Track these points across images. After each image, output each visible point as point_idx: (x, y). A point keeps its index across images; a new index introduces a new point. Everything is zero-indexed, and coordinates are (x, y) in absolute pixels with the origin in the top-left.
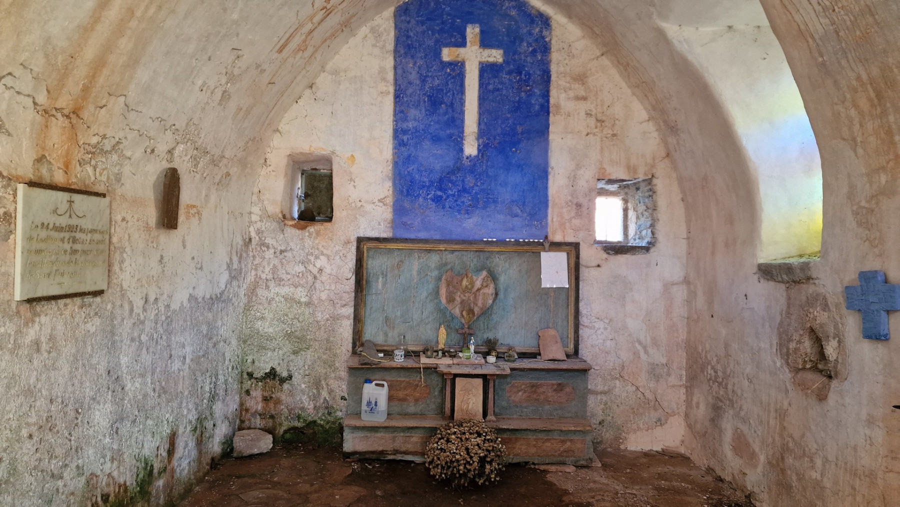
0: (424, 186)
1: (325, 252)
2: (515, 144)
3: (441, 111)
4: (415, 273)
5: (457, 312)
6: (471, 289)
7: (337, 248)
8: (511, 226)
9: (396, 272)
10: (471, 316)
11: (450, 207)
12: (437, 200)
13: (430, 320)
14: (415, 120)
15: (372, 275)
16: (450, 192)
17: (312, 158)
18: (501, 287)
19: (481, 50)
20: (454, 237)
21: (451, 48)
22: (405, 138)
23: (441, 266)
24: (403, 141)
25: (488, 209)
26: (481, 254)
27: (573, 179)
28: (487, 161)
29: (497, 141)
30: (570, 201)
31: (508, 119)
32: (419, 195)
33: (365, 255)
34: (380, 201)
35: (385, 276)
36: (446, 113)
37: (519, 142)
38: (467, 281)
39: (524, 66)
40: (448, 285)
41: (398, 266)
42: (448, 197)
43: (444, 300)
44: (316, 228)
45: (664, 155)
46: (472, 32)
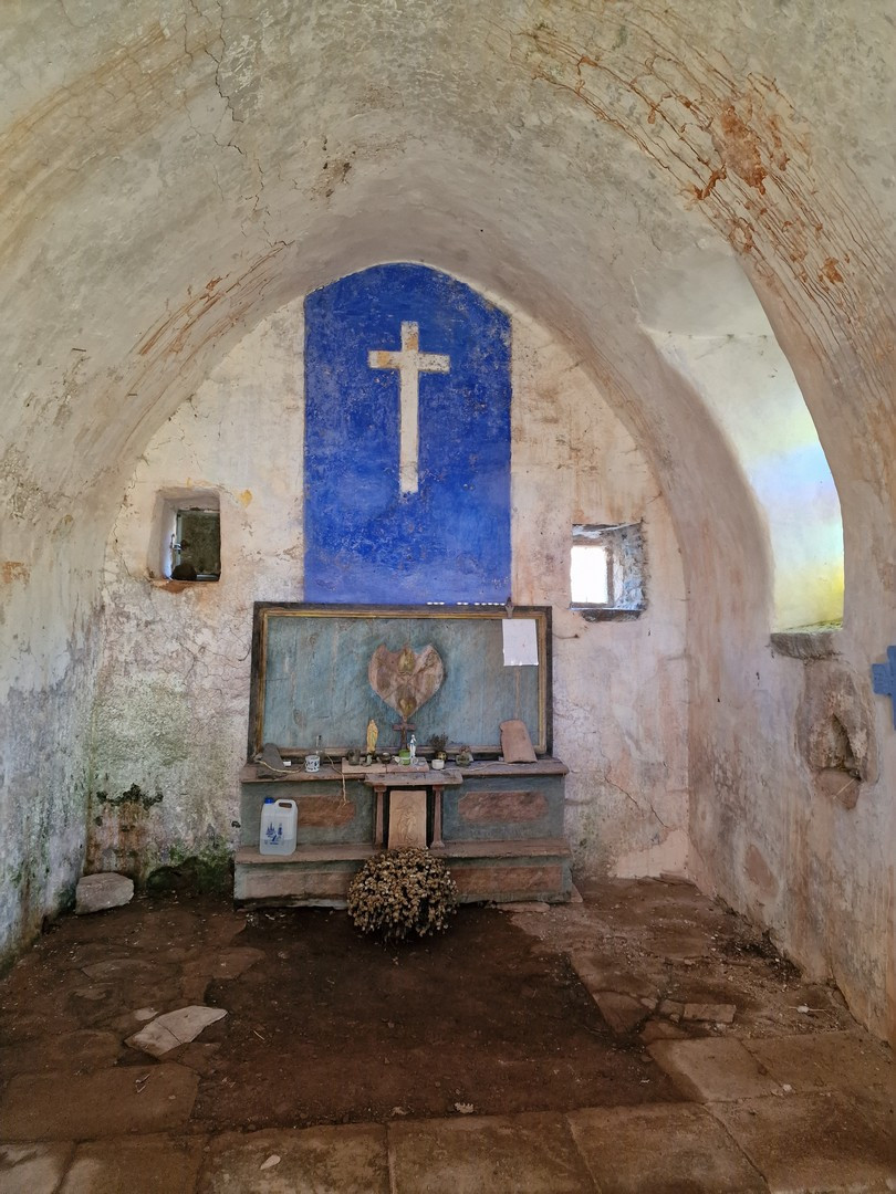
0: (347, 533)
1: (209, 622)
2: (467, 478)
3: (369, 433)
4: (334, 649)
5: (392, 701)
6: (411, 670)
7: (226, 617)
8: (463, 584)
9: (309, 648)
10: (411, 706)
11: (382, 561)
12: (365, 551)
13: (356, 713)
14: (334, 445)
15: (275, 653)
16: (382, 540)
17: (191, 495)
18: (451, 666)
19: (421, 355)
20: (388, 600)
21: (382, 352)
22: (321, 468)
23: (371, 640)
24: (317, 472)
25: (433, 563)
26: (425, 622)
27: (542, 524)
28: (432, 499)
29: (443, 475)
30: (539, 553)
31: (457, 446)
32: (340, 545)
33: (266, 626)
34: (286, 552)
35: (293, 654)
36: (376, 436)
37: (473, 475)
38: (407, 659)
39: (477, 377)
40: (380, 665)
41: (313, 640)
42: (379, 547)
43: (374, 686)
44: (196, 590)
45: (656, 494)
46: (409, 331)
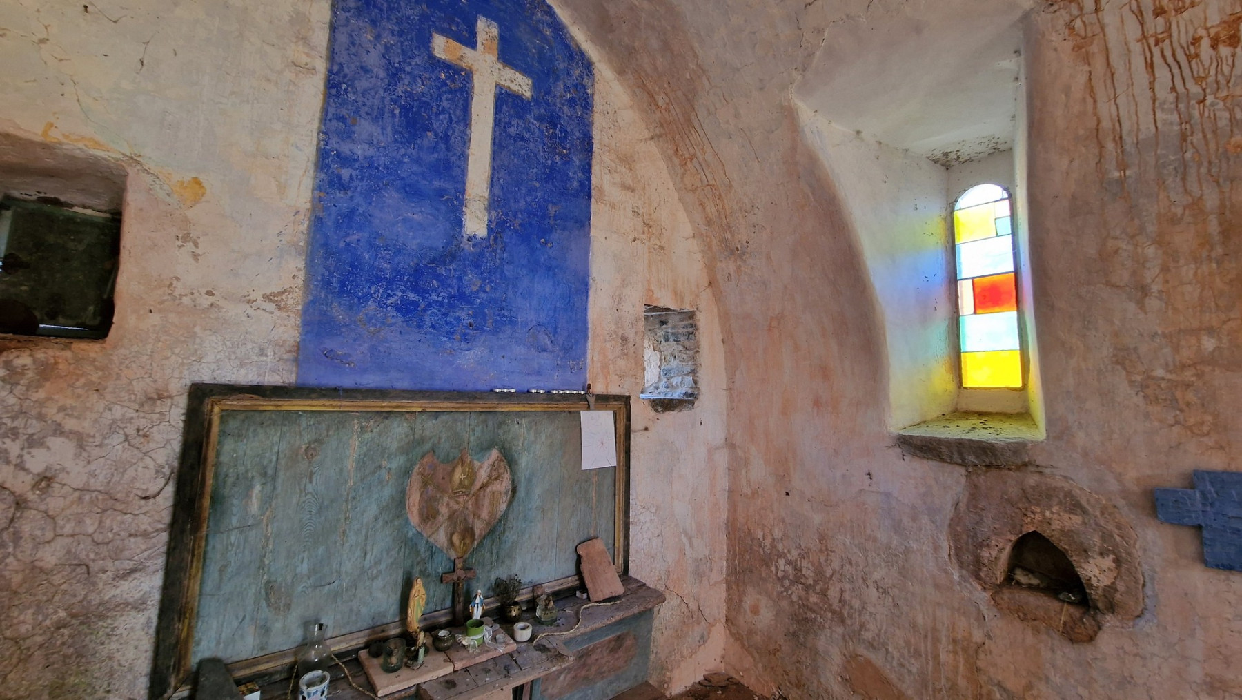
0: (380, 279)
1: (70, 424)
2: (545, 232)
3: (425, 142)
4: (350, 464)
5: (441, 538)
6: (469, 487)
7: (118, 412)
8: (536, 366)
9: (303, 466)
10: (468, 541)
11: (433, 326)
12: (407, 309)
13: (383, 566)
14: (371, 143)
15: (230, 480)
16: (434, 297)
17: (50, 162)
18: (522, 476)
19: (500, 66)
20: (438, 384)
21: (451, 41)
22: (345, 173)
23: (411, 446)
24: (340, 178)
25: (501, 335)
26: (490, 417)
27: (618, 299)
28: (504, 250)
29: (518, 221)
30: (615, 332)
31: (535, 190)
32: (367, 296)
33: (215, 429)
34: (267, 298)
35: (269, 477)
36: (434, 149)
37: (550, 230)
38: (463, 472)
39: (559, 116)
40: (425, 484)
41: (310, 453)
42: (429, 306)
43: (414, 518)
44: (40, 355)
45: (707, 285)
46: (486, 29)
